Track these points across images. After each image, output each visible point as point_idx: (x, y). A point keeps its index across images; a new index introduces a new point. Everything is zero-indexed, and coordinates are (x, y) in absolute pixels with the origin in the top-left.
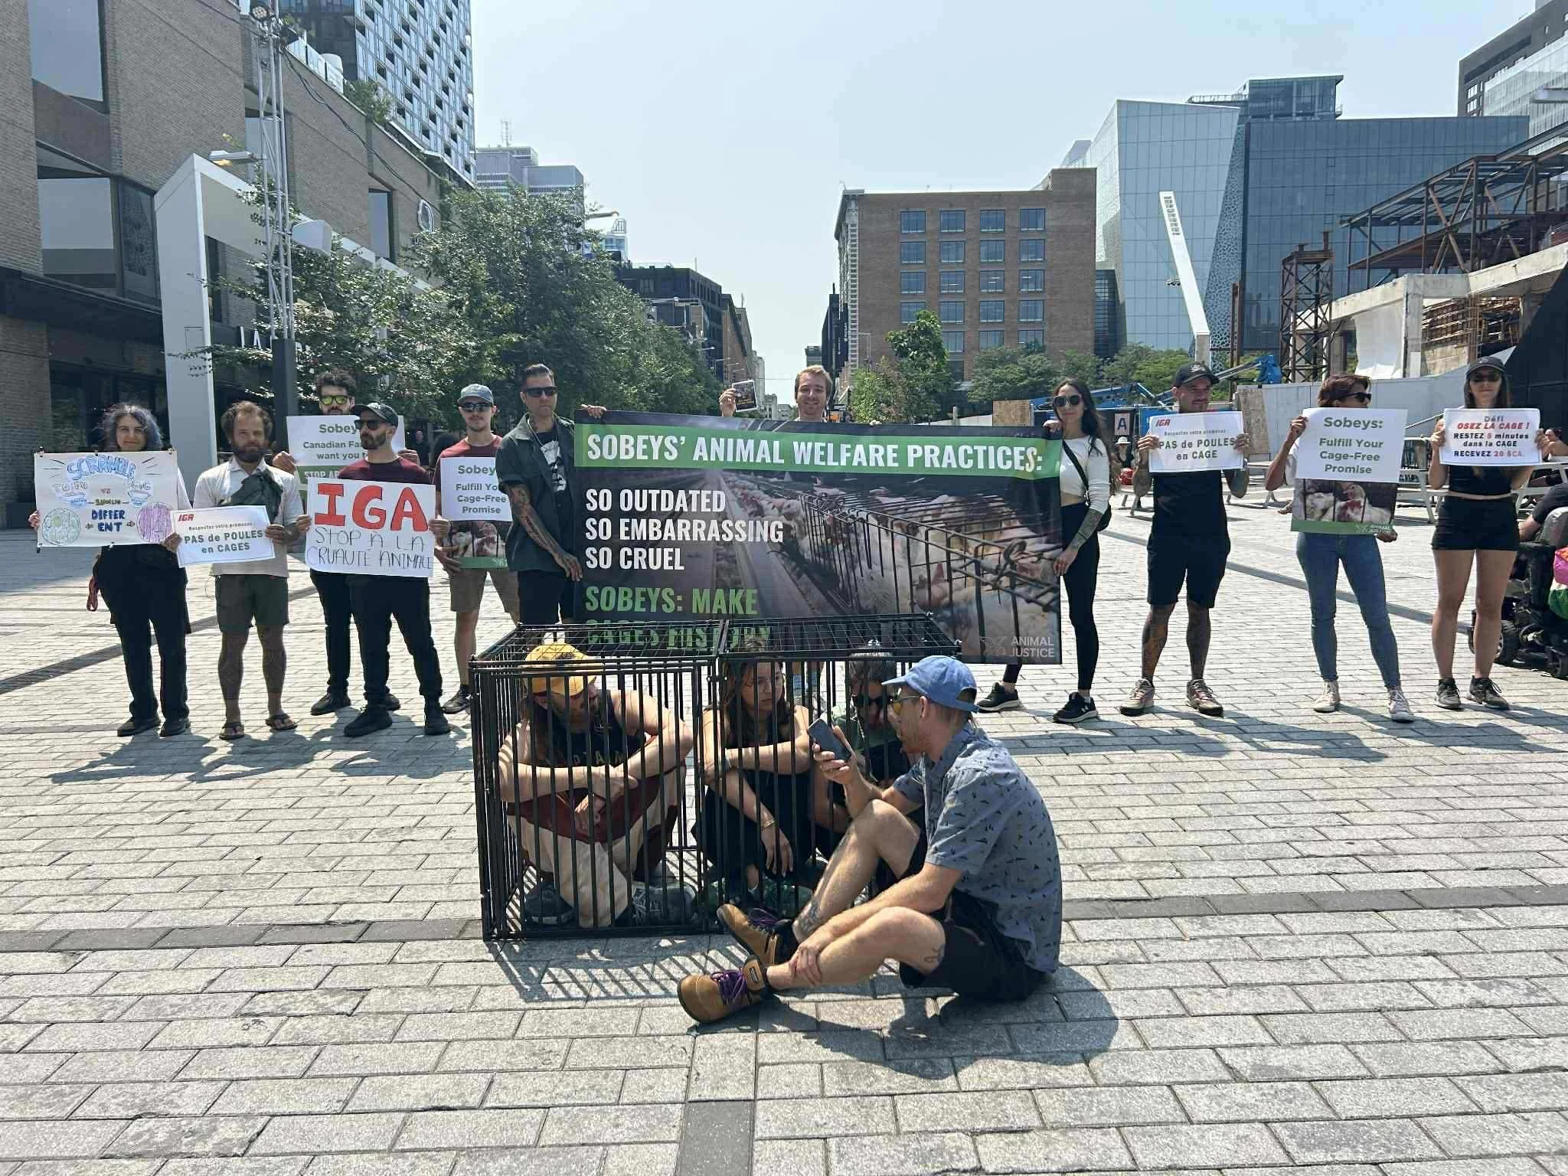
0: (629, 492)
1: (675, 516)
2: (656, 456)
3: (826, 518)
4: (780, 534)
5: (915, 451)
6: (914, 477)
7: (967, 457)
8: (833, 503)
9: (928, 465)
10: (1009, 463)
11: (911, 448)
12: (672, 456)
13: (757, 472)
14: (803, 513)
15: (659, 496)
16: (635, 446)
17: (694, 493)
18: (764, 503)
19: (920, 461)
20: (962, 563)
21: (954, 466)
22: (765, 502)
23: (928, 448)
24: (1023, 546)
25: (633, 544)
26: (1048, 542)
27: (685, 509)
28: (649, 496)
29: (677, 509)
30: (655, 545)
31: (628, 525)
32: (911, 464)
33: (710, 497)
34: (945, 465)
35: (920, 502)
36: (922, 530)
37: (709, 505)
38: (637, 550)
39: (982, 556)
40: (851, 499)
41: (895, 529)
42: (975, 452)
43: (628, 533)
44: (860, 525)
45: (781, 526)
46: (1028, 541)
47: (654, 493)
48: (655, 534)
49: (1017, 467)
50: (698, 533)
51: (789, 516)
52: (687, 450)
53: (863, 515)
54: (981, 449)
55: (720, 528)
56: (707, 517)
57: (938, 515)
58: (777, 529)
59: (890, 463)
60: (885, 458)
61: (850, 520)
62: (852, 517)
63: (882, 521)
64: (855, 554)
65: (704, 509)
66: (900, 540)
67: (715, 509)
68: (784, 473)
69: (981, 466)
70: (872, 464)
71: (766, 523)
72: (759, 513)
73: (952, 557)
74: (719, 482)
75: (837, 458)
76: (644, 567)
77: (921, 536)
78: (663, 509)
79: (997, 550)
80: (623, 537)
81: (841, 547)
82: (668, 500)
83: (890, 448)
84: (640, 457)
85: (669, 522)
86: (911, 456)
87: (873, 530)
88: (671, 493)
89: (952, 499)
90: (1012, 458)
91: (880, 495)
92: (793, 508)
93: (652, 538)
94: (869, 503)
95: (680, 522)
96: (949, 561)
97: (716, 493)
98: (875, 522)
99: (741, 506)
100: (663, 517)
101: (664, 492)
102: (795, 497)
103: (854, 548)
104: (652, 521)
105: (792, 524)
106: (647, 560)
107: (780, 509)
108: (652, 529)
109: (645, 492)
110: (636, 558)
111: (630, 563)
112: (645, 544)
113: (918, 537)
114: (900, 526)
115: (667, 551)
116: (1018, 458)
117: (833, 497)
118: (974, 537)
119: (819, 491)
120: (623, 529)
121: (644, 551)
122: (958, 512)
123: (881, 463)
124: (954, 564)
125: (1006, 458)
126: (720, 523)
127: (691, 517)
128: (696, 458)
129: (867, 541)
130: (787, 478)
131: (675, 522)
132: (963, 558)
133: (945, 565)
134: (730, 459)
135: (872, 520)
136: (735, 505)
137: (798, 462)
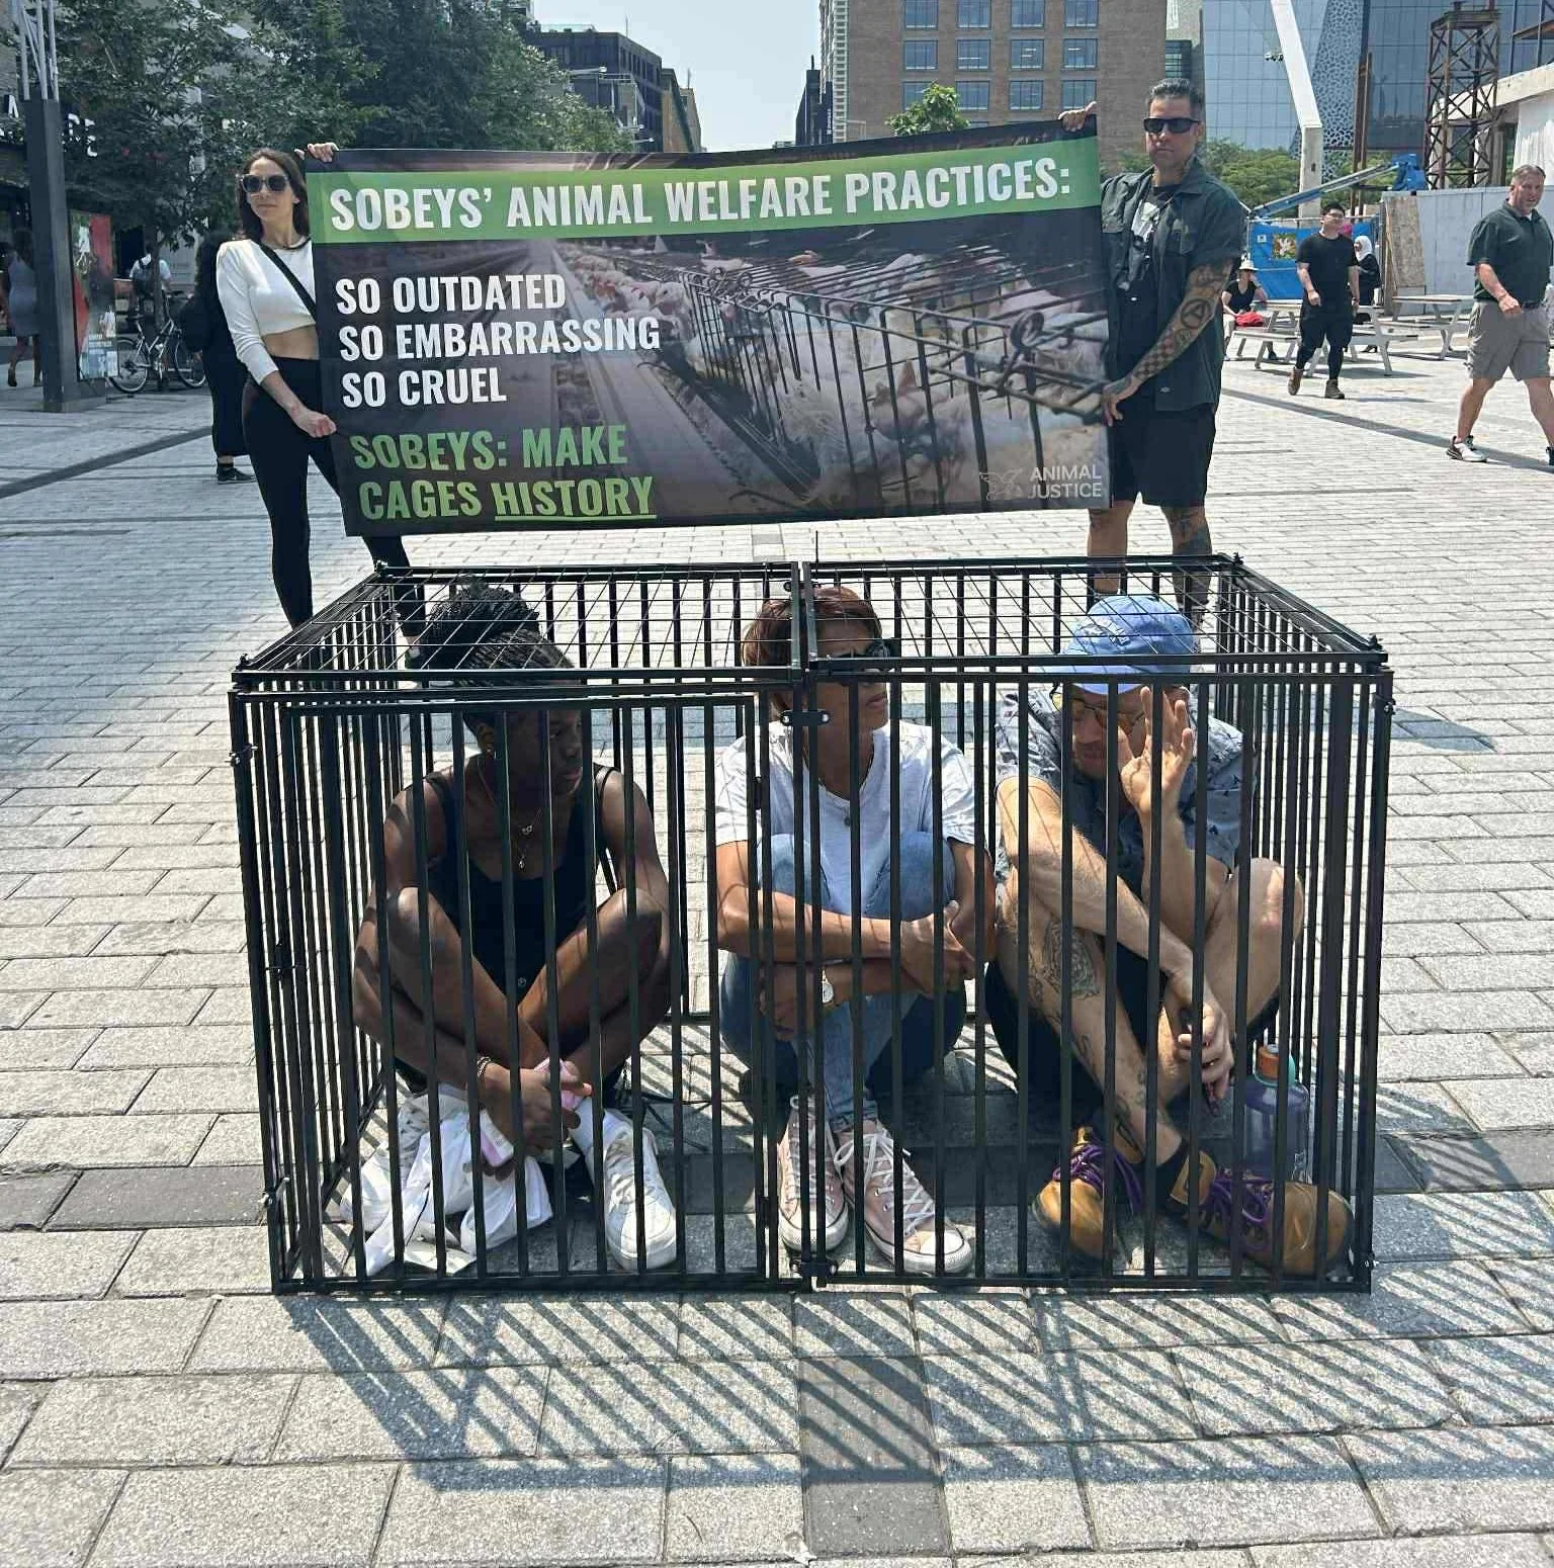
0: (408, 282)
1: (486, 317)
2: (446, 223)
3: (724, 307)
4: (655, 336)
5: (858, 185)
6: (856, 229)
7: (940, 187)
8: (732, 284)
9: (878, 207)
10: (1007, 190)
11: (850, 178)
12: (473, 221)
13: (611, 241)
14: (687, 301)
15: (458, 287)
16: (411, 207)
17: (514, 280)
18: (625, 290)
19: (865, 201)
20: (943, 358)
21: (920, 205)
22: (628, 287)
23: (877, 177)
24: (1038, 320)
25: (419, 365)
26: (1080, 310)
27: (502, 306)
28: (442, 288)
29: (489, 307)
30: (456, 363)
31: (410, 334)
32: (852, 208)
33: (539, 284)
34: (905, 206)
35: (869, 270)
36: (876, 312)
37: (540, 298)
38: (427, 374)
39: (977, 345)
40: (761, 273)
41: (833, 315)
42: (953, 177)
43: (411, 348)
44: (776, 313)
45: (655, 325)
46: (1047, 312)
47: (450, 282)
48: (456, 346)
49: (1021, 194)
50: (525, 343)
51: (667, 308)
52: (495, 210)
53: (781, 298)
54: (961, 172)
55: (559, 332)
56: (538, 317)
57: (899, 285)
58: (649, 328)
59: (819, 210)
60: (810, 199)
61: (762, 308)
62: (765, 302)
63: (812, 304)
64: (773, 358)
65: (532, 304)
66: (844, 330)
67: (550, 304)
68: (652, 238)
69: (962, 200)
70: (791, 212)
71: (632, 321)
72: (620, 305)
73: (928, 349)
74: (553, 262)
75: (735, 206)
76: (440, 400)
77: (874, 321)
78: (466, 306)
79: (999, 332)
80: (403, 354)
81: (751, 349)
82: (475, 294)
83: (818, 180)
84: (422, 223)
85: (478, 327)
86: (852, 195)
87: (799, 320)
88: (477, 282)
89: (918, 259)
90: (1011, 181)
91: (807, 264)
92: (672, 296)
93: (450, 353)
94: (789, 278)
95: (495, 326)
96: (922, 357)
97: (548, 279)
98: (802, 308)
99: (591, 297)
100: (467, 320)
101: (465, 280)
102: (672, 276)
103: (771, 349)
104: (448, 327)
105: (673, 319)
106: (444, 388)
107: (652, 298)
108: (449, 340)
109: (434, 281)
110: (427, 386)
111: (416, 395)
112: (440, 364)
113: (870, 322)
114: (839, 308)
115: (476, 372)
116: (1021, 178)
117: (734, 272)
118: (959, 314)
119: (711, 265)
120: (402, 341)
121: (438, 375)
122: (929, 278)
123: (805, 211)
124: (929, 361)
125: (1002, 182)
126: (559, 325)
127: (511, 317)
128: (512, 223)
129: (792, 337)
130: (660, 247)
131: (486, 327)
132: (946, 350)
133: (916, 365)
134: (566, 221)
135: (796, 305)
136: (581, 297)
137: (674, 218)
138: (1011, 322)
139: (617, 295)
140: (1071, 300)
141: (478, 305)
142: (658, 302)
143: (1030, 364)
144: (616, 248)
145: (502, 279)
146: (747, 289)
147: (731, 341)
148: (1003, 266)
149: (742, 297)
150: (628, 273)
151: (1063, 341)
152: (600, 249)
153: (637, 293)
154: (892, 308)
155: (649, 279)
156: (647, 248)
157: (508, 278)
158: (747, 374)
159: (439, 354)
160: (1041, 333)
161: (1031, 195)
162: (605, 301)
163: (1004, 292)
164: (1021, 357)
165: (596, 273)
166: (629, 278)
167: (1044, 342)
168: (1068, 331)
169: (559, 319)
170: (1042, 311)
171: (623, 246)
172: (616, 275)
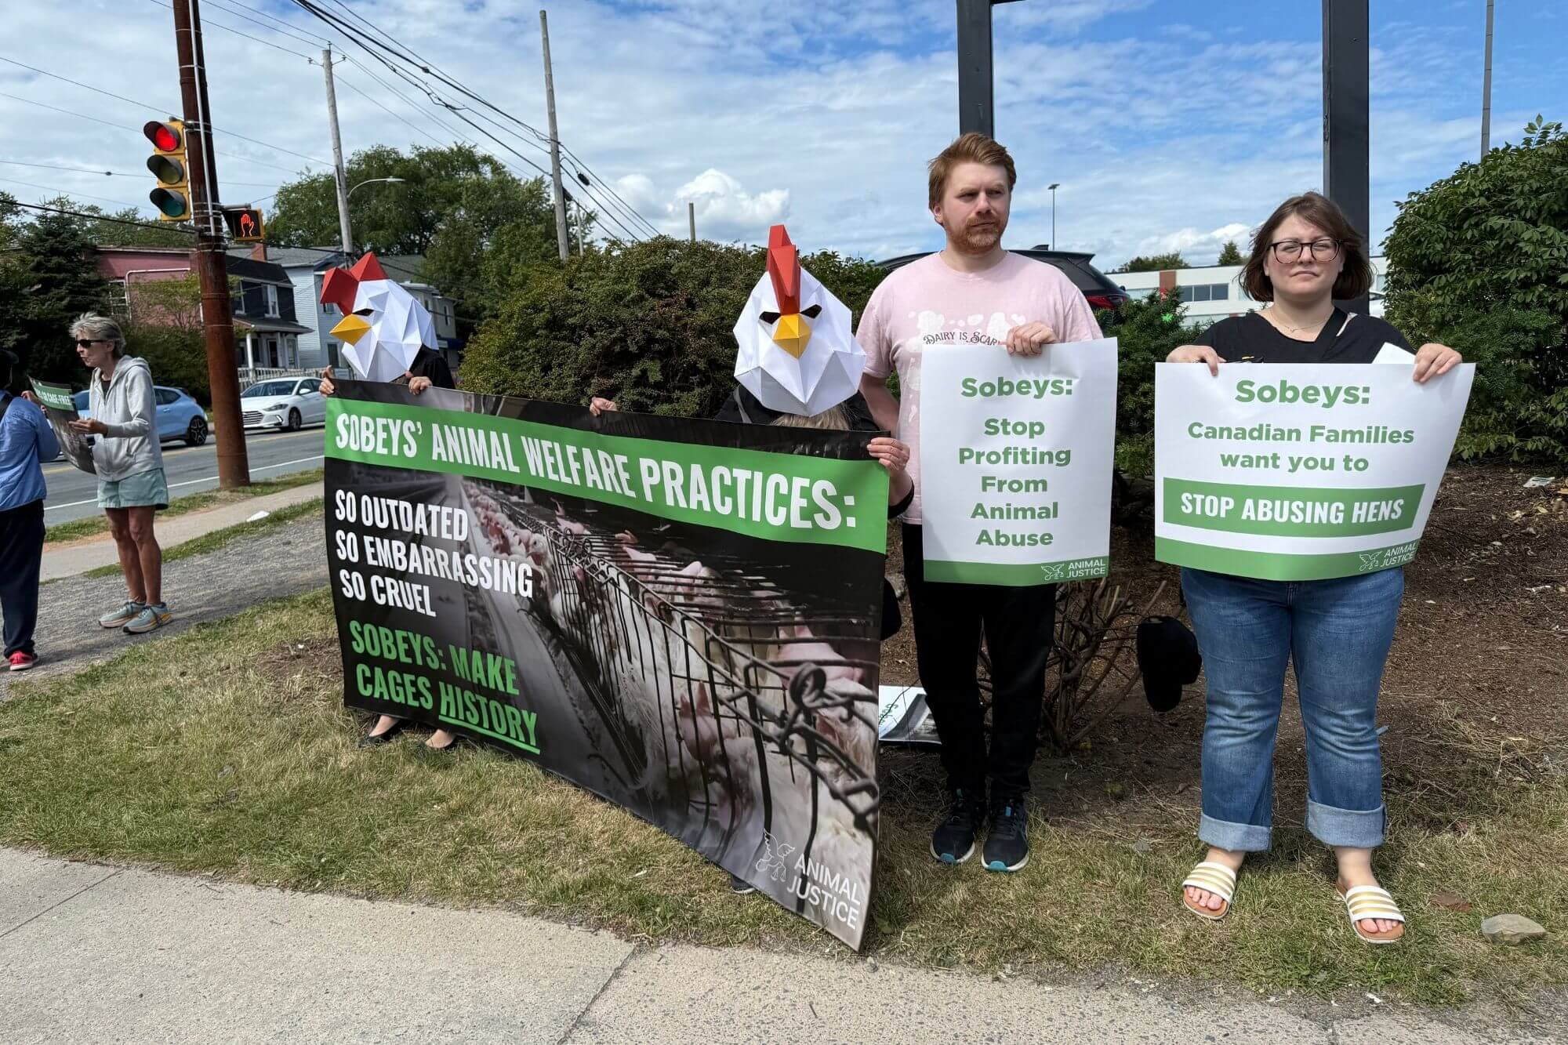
140: (854, 665)
143: (811, 728)
145: (426, 508)
146: (591, 556)
147: (584, 604)
149: (587, 563)
157: (431, 507)
158: (595, 641)
160: (822, 695)
161: (808, 524)
163: (783, 635)
164: (801, 717)
167: (825, 706)
168: (850, 700)
169: (462, 552)
170: (826, 669)
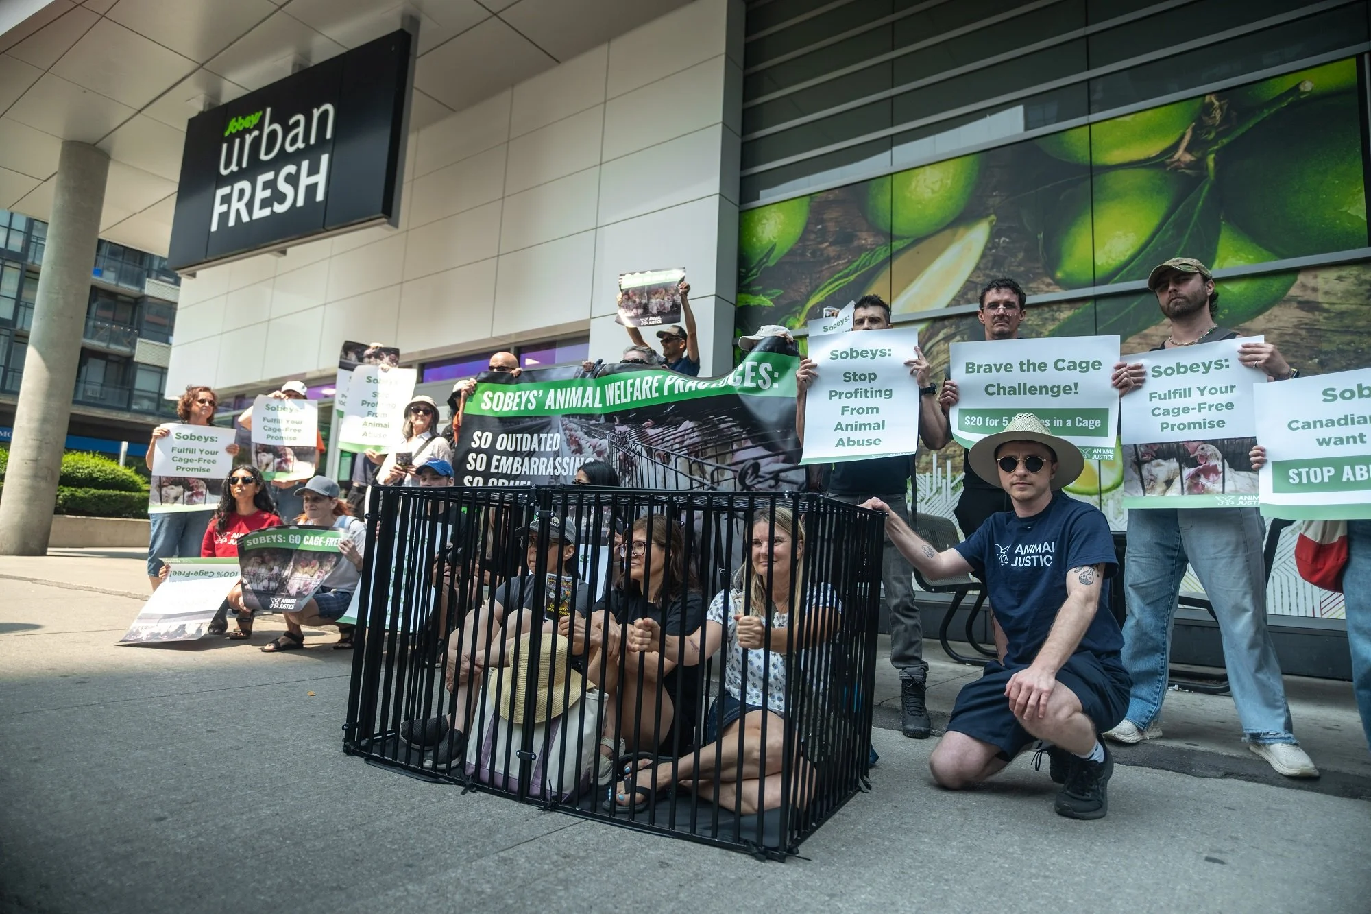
138: (739, 468)
139: (579, 445)
141: (527, 449)
142: (597, 449)
144: (583, 420)
148: (735, 430)
150: (586, 433)
151: (772, 482)
152: (575, 420)
153: (589, 444)
154: (679, 456)
155: (595, 437)
156: (597, 421)
159: (509, 472)
162: (574, 447)
165: (573, 433)
166: (586, 436)
171: (587, 420)
172: (580, 434)
